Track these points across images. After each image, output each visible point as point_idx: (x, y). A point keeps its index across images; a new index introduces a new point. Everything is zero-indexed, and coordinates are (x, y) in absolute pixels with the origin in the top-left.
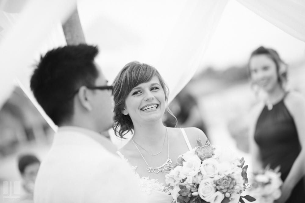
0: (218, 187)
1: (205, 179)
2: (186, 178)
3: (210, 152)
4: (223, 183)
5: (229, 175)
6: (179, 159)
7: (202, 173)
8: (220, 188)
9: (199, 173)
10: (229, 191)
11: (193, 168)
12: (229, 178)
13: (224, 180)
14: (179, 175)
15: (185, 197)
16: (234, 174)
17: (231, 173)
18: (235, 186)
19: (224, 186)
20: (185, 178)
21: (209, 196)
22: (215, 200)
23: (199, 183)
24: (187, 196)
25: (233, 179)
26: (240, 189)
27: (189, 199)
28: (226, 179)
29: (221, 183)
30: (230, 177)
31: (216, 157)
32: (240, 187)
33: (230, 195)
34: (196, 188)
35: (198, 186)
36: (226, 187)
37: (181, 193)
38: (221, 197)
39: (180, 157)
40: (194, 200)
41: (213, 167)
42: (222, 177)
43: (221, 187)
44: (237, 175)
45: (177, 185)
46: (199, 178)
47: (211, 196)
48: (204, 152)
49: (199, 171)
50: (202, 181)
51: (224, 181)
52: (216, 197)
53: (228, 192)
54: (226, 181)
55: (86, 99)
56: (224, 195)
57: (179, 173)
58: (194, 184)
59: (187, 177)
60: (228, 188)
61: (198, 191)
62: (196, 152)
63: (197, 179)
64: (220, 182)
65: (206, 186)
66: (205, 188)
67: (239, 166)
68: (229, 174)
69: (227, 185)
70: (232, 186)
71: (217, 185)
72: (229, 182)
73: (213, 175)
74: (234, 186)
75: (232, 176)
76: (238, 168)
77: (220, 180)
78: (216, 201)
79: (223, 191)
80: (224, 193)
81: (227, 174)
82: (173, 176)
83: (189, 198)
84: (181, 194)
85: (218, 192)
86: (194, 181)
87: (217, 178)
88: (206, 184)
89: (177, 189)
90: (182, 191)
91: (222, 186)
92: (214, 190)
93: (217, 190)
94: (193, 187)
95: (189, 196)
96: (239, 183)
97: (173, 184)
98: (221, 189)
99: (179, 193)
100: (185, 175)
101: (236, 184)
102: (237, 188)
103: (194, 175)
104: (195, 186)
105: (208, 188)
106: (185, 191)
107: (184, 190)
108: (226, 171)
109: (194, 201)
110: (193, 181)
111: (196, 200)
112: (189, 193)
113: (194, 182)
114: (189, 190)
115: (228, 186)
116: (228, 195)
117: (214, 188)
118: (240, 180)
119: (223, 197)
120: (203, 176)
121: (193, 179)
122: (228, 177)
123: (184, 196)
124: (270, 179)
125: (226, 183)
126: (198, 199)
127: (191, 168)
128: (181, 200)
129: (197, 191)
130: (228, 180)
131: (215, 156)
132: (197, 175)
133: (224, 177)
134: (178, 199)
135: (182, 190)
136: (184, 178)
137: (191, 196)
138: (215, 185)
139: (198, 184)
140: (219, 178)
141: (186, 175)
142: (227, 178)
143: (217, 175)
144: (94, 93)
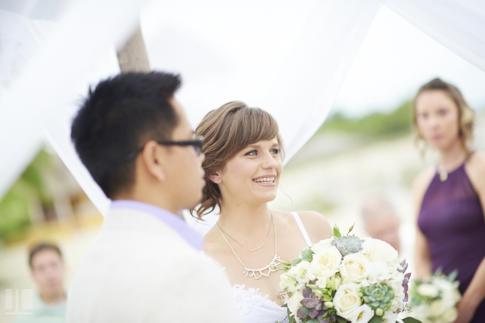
0: (365, 298)
1: (346, 283)
2: (317, 280)
3: (356, 244)
4: (375, 293)
5: (384, 282)
6: (304, 252)
7: (342, 274)
8: (369, 300)
9: (336, 273)
10: (382, 306)
11: (329, 265)
12: (384, 286)
13: (375, 288)
14: (304, 274)
15: (311, 310)
16: (391, 281)
17: (387, 278)
18: (392, 301)
19: (376, 298)
20: (315, 279)
21: (351, 311)
22: (358, 318)
23: (336, 289)
24: (314, 308)
25: (390, 289)
26: (398, 307)
27: (317, 313)
28: (379, 287)
29: (371, 293)
30: (386, 285)
31: (364, 253)
32: (399, 303)
33: (384, 313)
34: (330, 296)
35: (334, 293)
36: (378, 299)
37: (305, 303)
38: (369, 314)
39: (306, 249)
40: (325, 315)
41: (360, 267)
42: (373, 283)
43: (371, 298)
44: (396, 283)
45: (298, 290)
46: (338, 280)
47: (352, 311)
48: (347, 243)
49: (338, 271)
50: (341, 286)
51: (377, 289)
52: (361, 313)
53: (380, 308)
54: (379, 290)
55: (156, 162)
56: (373, 311)
57: (305, 272)
58: (328, 289)
59: (317, 278)
60: (380, 302)
61: (334, 301)
62: (334, 243)
63: (334, 282)
64: (369, 291)
65: (347, 294)
66: (346, 296)
67: (400, 271)
68: (385, 280)
69: (379, 297)
70: (388, 298)
71: (365, 295)
72: (384, 292)
73: (359, 279)
74: (390, 299)
75: (389, 283)
76: (398, 272)
77: (370, 289)
78: (360, 319)
79: (373, 305)
80: (374, 309)
81: (382, 279)
82: (295, 275)
83: (317, 311)
84: (304, 305)
85: (365, 305)
86: (329, 285)
87: (365, 284)
88: (347, 293)
89: (298, 297)
90: (306, 301)
91: (373, 297)
92: (359, 301)
93: (363, 303)
94: (327, 294)
95: (318, 308)
96: (397, 297)
97: (292, 288)
98: (371, 302)
99: (302, 302)
100: (314, 274)
101: (393, 297)
102: (394, 302)
103: (330, 276)
104: (330, 293)
105: (350, 297)
106: (312, 301)
107: (310, 298)
108: (379, 276)
109: (324, 318)
110: (327, 285)
111: (328, 315)
112: (317, 304)
113: (329, 287)
114: (319, 298)
115: (381, 298)
116: (379, 312)
117: (360, 298)
118: (399, 291)
119: (373, 314)
120: (342, 280)
121: (327, 281)
122: (383, 284)
123: (310, 307)
124: (440, 292)
125: (378, 293)
126: (332, 314)
127: (325, 265)
128: (304, 313)
129: (332, 301)
130: (382, 290)
131: (364, 251)
132: (334, 277)
133: (376, 284)
134: (299, 311)
135: (307, 298)
136: (312, 278)
137: (320, 309)
138: (361, 294)
139: (334, 290)
140: (368, 285)
141: (317, 275)
142: (381, 286)
143: (365, 279)
144: (169, 153)
